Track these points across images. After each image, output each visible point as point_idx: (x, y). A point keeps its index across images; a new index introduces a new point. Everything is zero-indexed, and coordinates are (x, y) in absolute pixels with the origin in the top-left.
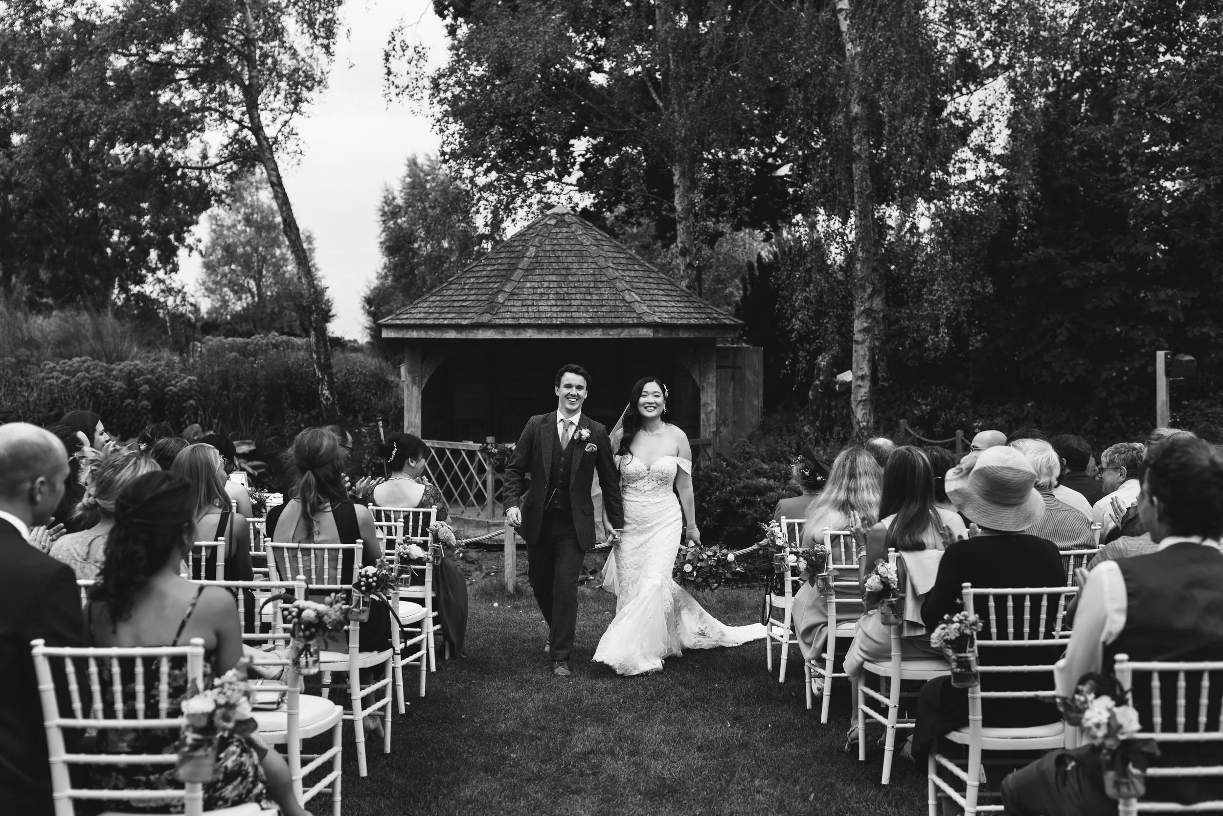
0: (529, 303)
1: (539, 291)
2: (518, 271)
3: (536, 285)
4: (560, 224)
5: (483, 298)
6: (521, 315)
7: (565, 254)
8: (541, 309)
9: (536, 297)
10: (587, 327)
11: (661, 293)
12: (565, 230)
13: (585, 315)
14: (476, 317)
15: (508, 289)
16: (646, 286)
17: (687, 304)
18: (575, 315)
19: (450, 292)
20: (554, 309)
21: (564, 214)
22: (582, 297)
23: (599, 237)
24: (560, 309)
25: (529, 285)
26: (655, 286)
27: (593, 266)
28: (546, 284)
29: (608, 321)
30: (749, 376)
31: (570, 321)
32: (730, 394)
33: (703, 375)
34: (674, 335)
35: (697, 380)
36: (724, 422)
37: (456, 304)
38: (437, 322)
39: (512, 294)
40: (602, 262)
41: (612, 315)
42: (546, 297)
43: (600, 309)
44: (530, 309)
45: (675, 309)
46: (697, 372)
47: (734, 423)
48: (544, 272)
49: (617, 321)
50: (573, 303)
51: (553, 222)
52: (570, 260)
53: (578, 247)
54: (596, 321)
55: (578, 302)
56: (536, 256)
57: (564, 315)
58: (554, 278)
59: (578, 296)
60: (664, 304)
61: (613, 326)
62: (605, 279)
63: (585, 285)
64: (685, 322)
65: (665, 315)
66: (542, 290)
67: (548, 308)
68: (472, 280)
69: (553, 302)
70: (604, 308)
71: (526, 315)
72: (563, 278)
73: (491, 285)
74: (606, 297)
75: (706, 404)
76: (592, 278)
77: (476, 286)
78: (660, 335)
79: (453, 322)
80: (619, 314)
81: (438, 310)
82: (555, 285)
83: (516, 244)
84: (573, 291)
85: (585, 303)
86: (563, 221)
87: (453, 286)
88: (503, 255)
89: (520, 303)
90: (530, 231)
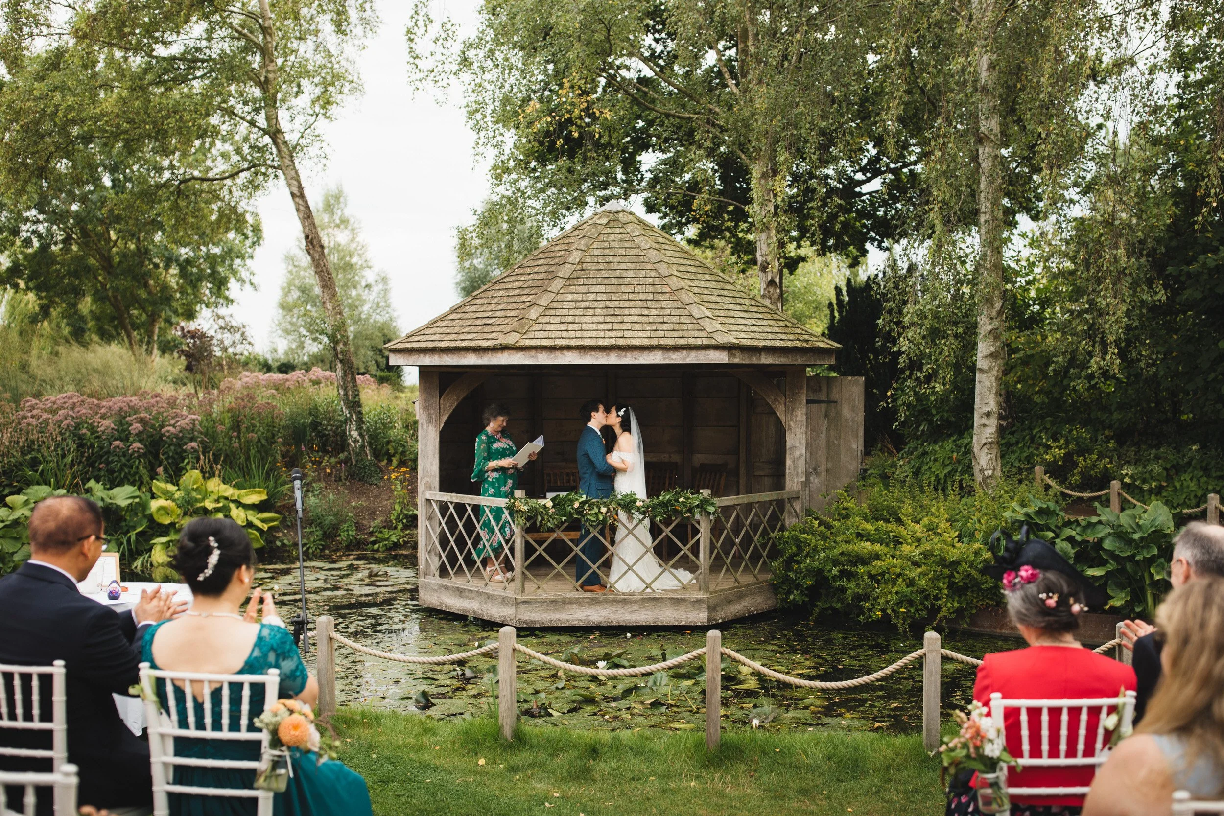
0: (570, 319)
1: (583, 305)
2: (558, 280)
3: (579, 297)
4: (612, 224)
5: (513, 313)
6: (558, 334)
7: (617, 259)
8: (585, 327)
9: (578, 312)
10: (643, 348)
11: (738, 308)
12: (618, 230)
13: (641, 334)
14: (501, 336)
15: (544, 301)
16: (719, 299)
17: (772, 323)
18: (627, 334)
19: (474, 308)
20: (601, 326)
21: (617, 212)
22: (638, 312)
23: (661, 240)
24: (609, 326)
25: (570, 297)
26: (731, 300)
27: (653, 274)
28: (592, 297)
29: (670, 342)
30: (846, 412)
31: (621, 342)
32: (823, 436)
33: (789, 410)
34: (754, 361)
35: (782, 418)
36: (815, 470)
37: (479, 322)
38: (453, 344)
39: (548, 308)
40: (663, 269)
41: (676, 334)
42: (591, 312)
43: (659, 327)
44: (571, 327)
45: (755, 328)
46: (782, 408)
47: (828, 470)
48: (591, 281)
49: (682, 342)
50: (626, 319)
51: (604, 221)
52: (623, 266)
53: (635, 252)
54: (654, 342)
55: (633, 319)
56: (581, 262)
57: (614, 334)
58: (602, 289)
59: (632, 311)
60: (742, 321)
61: (676, 348)
62: (666, 289)
63: (642, 297)
64: (768, 343)
65: (743, 335)
66: (587, 304)
67: (594, 326)
68: (501, 293)
69: (601, 319)
70: (665, 327)
71: (565, 334)
72: (614, 288)
73: (523, 298)
74: (668, 312)
75: (793, 447)
76: (650, 289)
77: (506, 300)
78: (737, 361)
79: (473, 344)
80: (684, 334)
81: (457, 330)
82: (604, 297)
83: (557, 248)
84: (627, 304)
85: (640, 319)
86: (617, 220)
87: (478, 301)
88: (540, 262)
89: (557, 320)
90: (575, 233)
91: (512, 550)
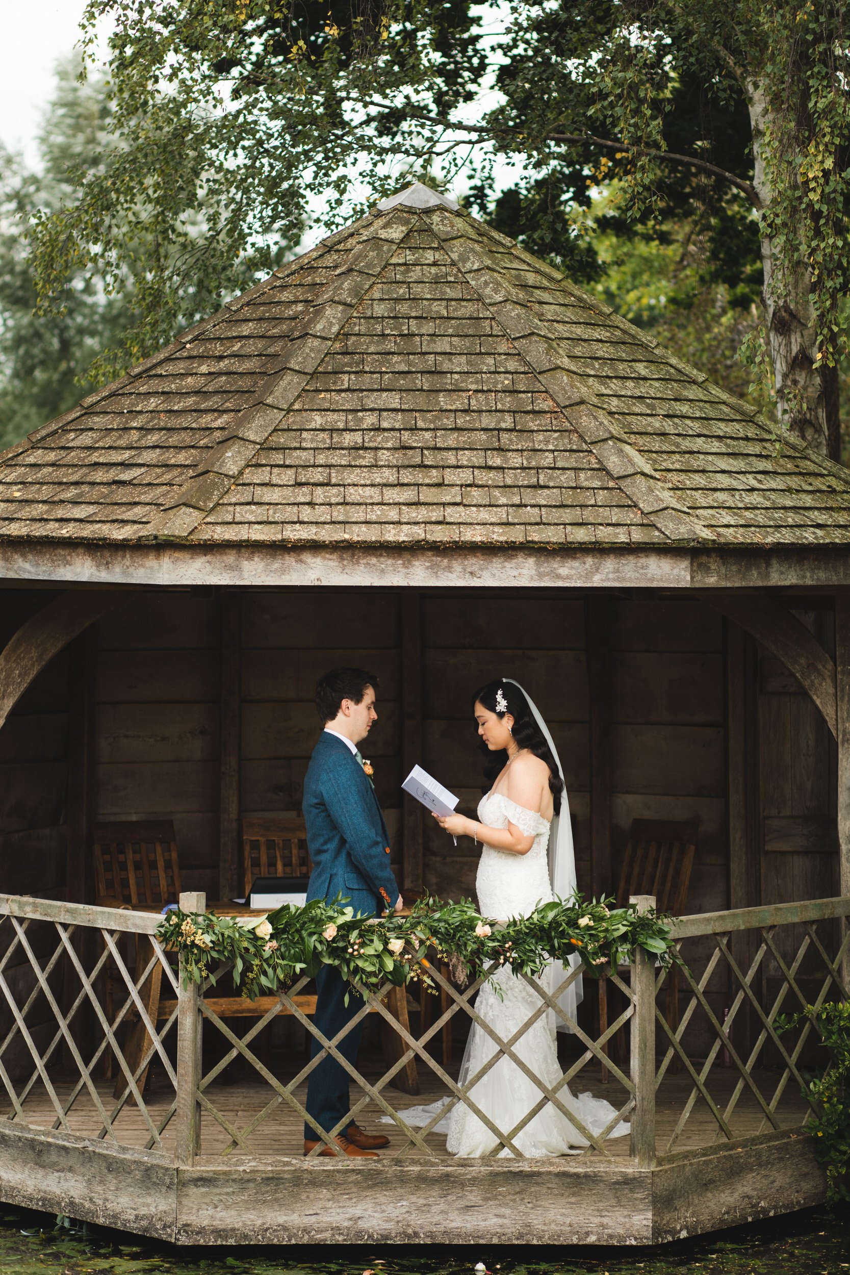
0: (318, 475)
1: (348, 439)
2: (288, 377)
3: (338, 420)
4: (416, 240)
5: (182, 458)
6: (290, 513)
7: (428, 328)
8: (354, 494)
9: (338, 458)
10: (490, 550)
11: (716, 446)
12: (430, 256)
13: (484, 515)
14: (155, 516)
15: (255, 432)
16: (668, 426)
17: (794, 482)
18: (452, 514)
19: (86, 439)
20: (392, 495)
21: (428, 211)
22: (477, 458)
23: (531, 278)
24: (408, 495)
25: (318, 420)
26: (696, 427)
27: (512, 365)
28: (370, 420)
29: (553, 535)
31: (439, 534)
33: (845, 695)
34: (754, 579)
35: (828, 712)
37: (100, 476)
38: (39, 530)
39: (266, 447)
40: (536, 352)
41: (568, 515)
42: (367, 458)
43: (529, 497)
44: (320, 494)
45: (755, 499)
46: (827, 687)
48: (367, 381)
49: (581, 535)
50: (451, 476)
51: (396, 233)
52: (443, 345)
53: (469, 309)
54: (516, 535)
55: (465, 476)
56: (343, 335)
57: (421, 514)
58: (393, 400)
59: (465, 458)
60: (725, 481)
61: (568, 550)
62: (545, 404)
63: (487, 421)
64: (787, 537)
65: (727, 519)
66: (357, 438)
67: (373, 494)
68: (153, 403)
69: (389, 475)
70: (542, 497)
71: (306, 513)
72: (421, 401)
73: (206, 420)
74: (547, 460)
76: (507, 402)
77: (163, 420)
78: (711, 581)
79: (87, 532)
80: (588, 515)
81: (46, 492)
82: (397, 421)
83: (285, 296)
84: (452, 440)
85: (484, 477)
86: (427, 230)
87: (98, 421)
88: (246, 329)
89: (288, 476)
90: (329, 260)
91: (171, 1043)
